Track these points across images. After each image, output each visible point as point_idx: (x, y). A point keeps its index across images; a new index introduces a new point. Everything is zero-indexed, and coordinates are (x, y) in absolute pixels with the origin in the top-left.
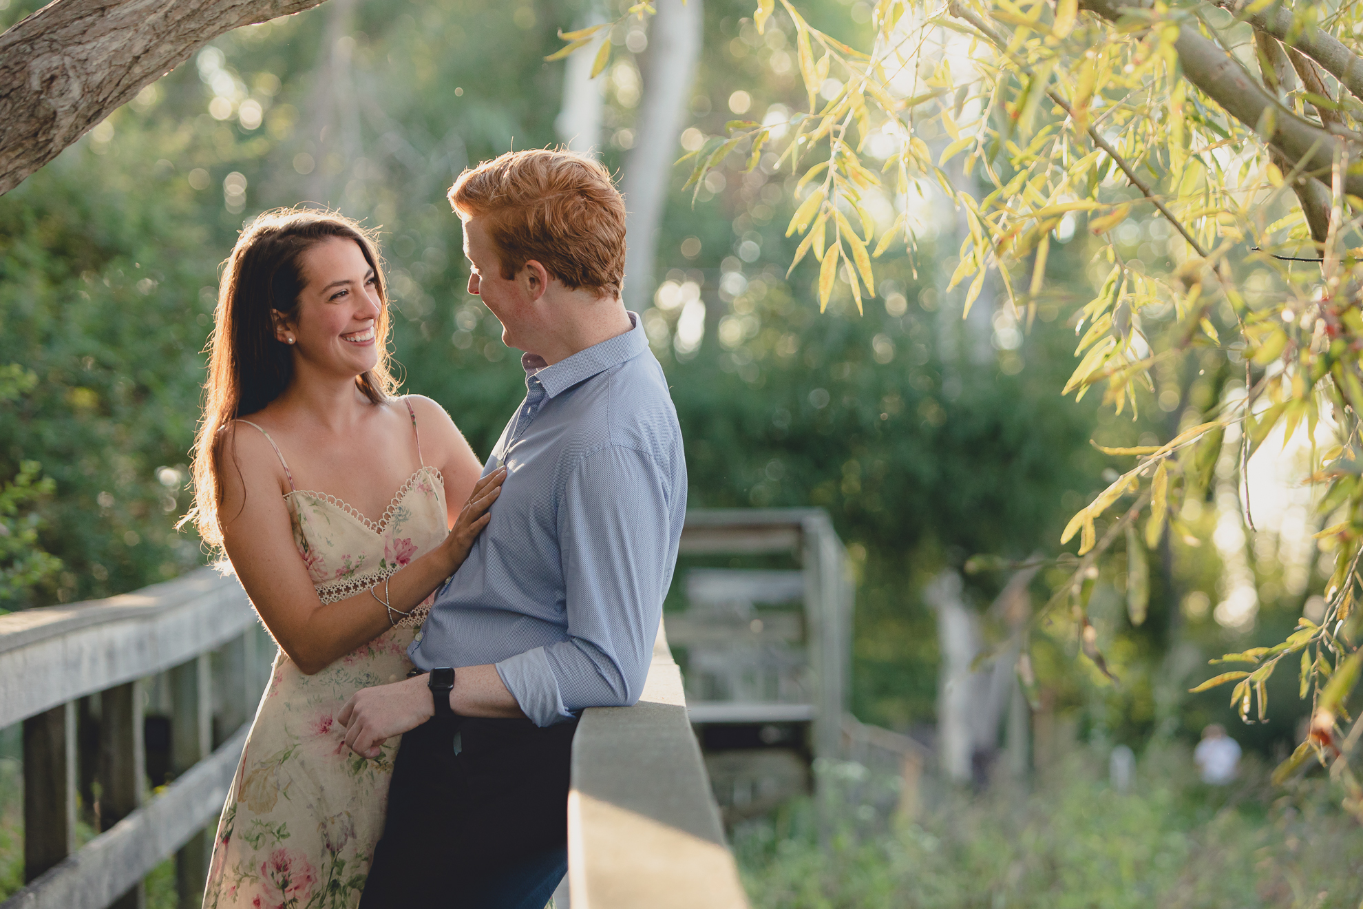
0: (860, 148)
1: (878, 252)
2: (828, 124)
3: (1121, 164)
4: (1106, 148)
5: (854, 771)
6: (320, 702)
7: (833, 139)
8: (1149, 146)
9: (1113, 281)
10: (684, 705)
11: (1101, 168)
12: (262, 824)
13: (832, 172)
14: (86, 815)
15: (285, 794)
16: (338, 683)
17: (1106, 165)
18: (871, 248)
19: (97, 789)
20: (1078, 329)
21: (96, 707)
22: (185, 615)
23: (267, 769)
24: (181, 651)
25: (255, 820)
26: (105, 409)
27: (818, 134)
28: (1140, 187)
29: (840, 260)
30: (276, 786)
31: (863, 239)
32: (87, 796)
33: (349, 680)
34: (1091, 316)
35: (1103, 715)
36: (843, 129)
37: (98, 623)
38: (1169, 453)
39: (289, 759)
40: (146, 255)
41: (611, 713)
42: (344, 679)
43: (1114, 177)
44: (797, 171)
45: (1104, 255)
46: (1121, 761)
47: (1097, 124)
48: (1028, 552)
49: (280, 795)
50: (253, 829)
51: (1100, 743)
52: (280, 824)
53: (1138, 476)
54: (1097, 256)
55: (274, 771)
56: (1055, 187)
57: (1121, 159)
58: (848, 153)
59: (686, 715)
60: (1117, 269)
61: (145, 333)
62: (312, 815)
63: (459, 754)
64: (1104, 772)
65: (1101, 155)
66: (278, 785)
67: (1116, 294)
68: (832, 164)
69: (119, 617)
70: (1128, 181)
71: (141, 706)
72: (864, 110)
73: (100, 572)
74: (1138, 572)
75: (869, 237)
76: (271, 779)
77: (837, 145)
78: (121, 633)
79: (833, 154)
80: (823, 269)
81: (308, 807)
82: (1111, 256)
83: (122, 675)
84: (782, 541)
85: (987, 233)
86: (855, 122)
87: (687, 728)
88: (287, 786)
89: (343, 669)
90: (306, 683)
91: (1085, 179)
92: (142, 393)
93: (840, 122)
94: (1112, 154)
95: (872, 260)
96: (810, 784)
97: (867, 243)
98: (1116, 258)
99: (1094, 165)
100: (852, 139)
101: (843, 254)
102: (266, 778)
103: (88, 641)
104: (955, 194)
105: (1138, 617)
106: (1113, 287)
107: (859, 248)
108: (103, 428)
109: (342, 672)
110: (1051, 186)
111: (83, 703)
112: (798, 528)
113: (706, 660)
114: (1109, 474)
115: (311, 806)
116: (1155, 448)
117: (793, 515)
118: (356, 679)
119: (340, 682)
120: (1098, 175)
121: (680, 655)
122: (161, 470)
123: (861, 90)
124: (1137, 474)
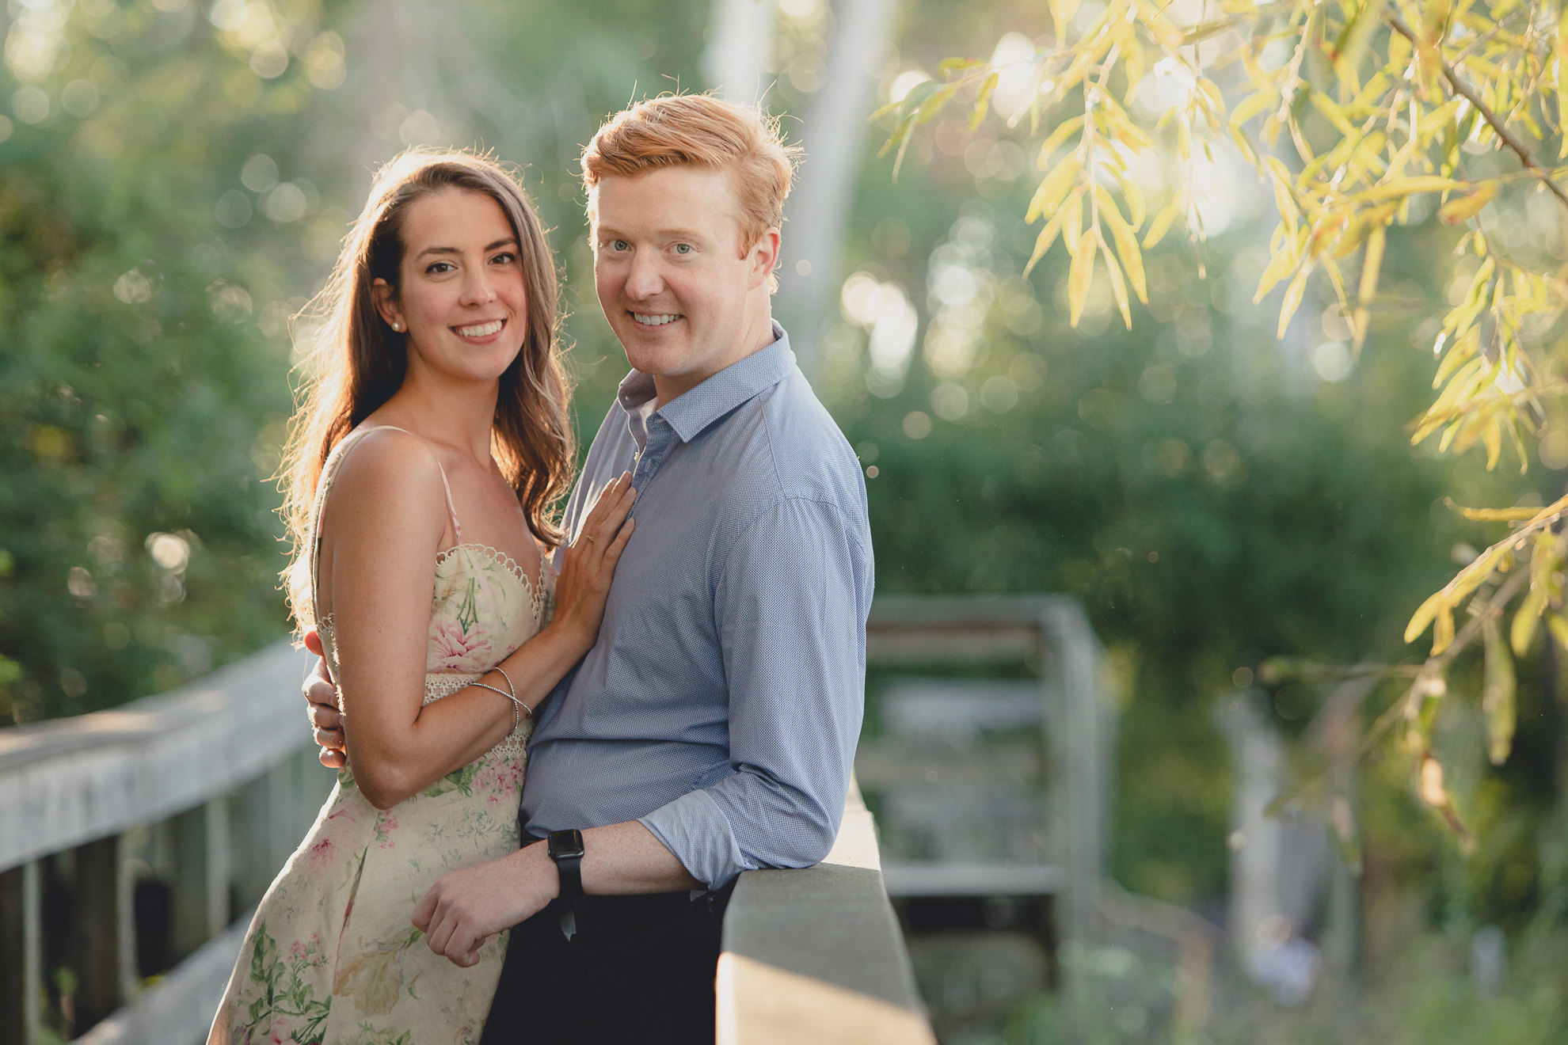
0: (1130, 97)
1: (1151, 241)
2: (1084, 63)
3: (1491, 120)
4: (1468, 95)
5: (1115, 962)
6: (460, 859)
7: (1088, 84)
8: (1530, 91)
9: (1485, 281)
10: (879, 869)
11: (1462, 124)
12: (374, 1031)
13: (1089, 131)
14: (53, 1019)
15: (410, 990)
16: (480, 834)
17: (1470, 120)
18: (1140, 236)
19: (67, 980)
20: (1437, 349)
21: (66, 867)
22: (190, 743)
23: (387, 953)
24: (184, 790)
25: (364, 1024)
26: (81, 456)
27: (1070, 78)
28: (1517, 149)
29: (1099, 253)
30: (399, 979)
31: (1130, 222)
32: (52, 991)
33: (494, 829)
34: (1455, 331)
35: (1462, 884)
36: (1104, 71)
37: (70, 750)
38: (1555, 518)
39: (418, 942)
40: (137, 242)
41: (778, 877)
42: (487, 828)
43: (1481, 137)
44: (1039, 130)
45: (1471, 246)
46: (1488, 951)
47: (1457, 63)
48: (1356, 657)
49: (404, 990)
50: (361, 1036)
51: (1459, 925)
52: (402, 1032)
53: (1513, 548)
54: (1460, 249)
55: (397, 957)
56: (1398, 148)
57: (1489, 112)
58: (1109, 103)
59: (882, 880)
60: (1489, 264)
61: (136, 352)
62: (448, 1022)
63: (573, 936)
64: (1464, 967)
65: (1463, 106)
66: (402, 977)
67: (1490, 299)
68: (1088, 119)
69: (99, 743)
70: (1500, 142)
71: (129, 866)
72: (1135, 46)
73: (72, 682)
74: (1501, 686)
75: (1139, 218)
76: (393, 968)
77: (1094, 94)
78: (102, 767)
79: (1089, 105)
80: (1075, 266)
81: (443, 1011)
82: (1480, 246)
83: (103, 823)
84: (1013, 644)
85: (1304, 216)
86: (1121, 62)
87: (882, 900)
88: (414, 980)
89: (486, 813)
90: (439, 834)
91: (1441, 138)
92: (131, 437)
93: (1101, 62)
94: (1477, 105)
95: (1143, 252)
96: (1052, 979)
97: (1136, 227)
98: (1488, 249)
99: (1453, 120)
100: (1117, 87)
101: (1103, 244)
102: (385, 966)
103: (55, 777)
104: (1258, 161)
105: (1500, 753)
106: (1485, 290)
107: (1125, 235)
108: (78, 484)
109: (485, 817)
110: (1392, 148)
111: (48, 863)
112: (1037, 628)
113: (913, 808)
114: (1463, 552)
115: (446, 1010)
116: (1535, 510)
117: (1026, 605)
118: (503, 825)
119: (483, 831)
120: (1459, 133)
121: (873, 800)
122: (155, 538)
123: (1130, 17)
124: (1510, 547)
